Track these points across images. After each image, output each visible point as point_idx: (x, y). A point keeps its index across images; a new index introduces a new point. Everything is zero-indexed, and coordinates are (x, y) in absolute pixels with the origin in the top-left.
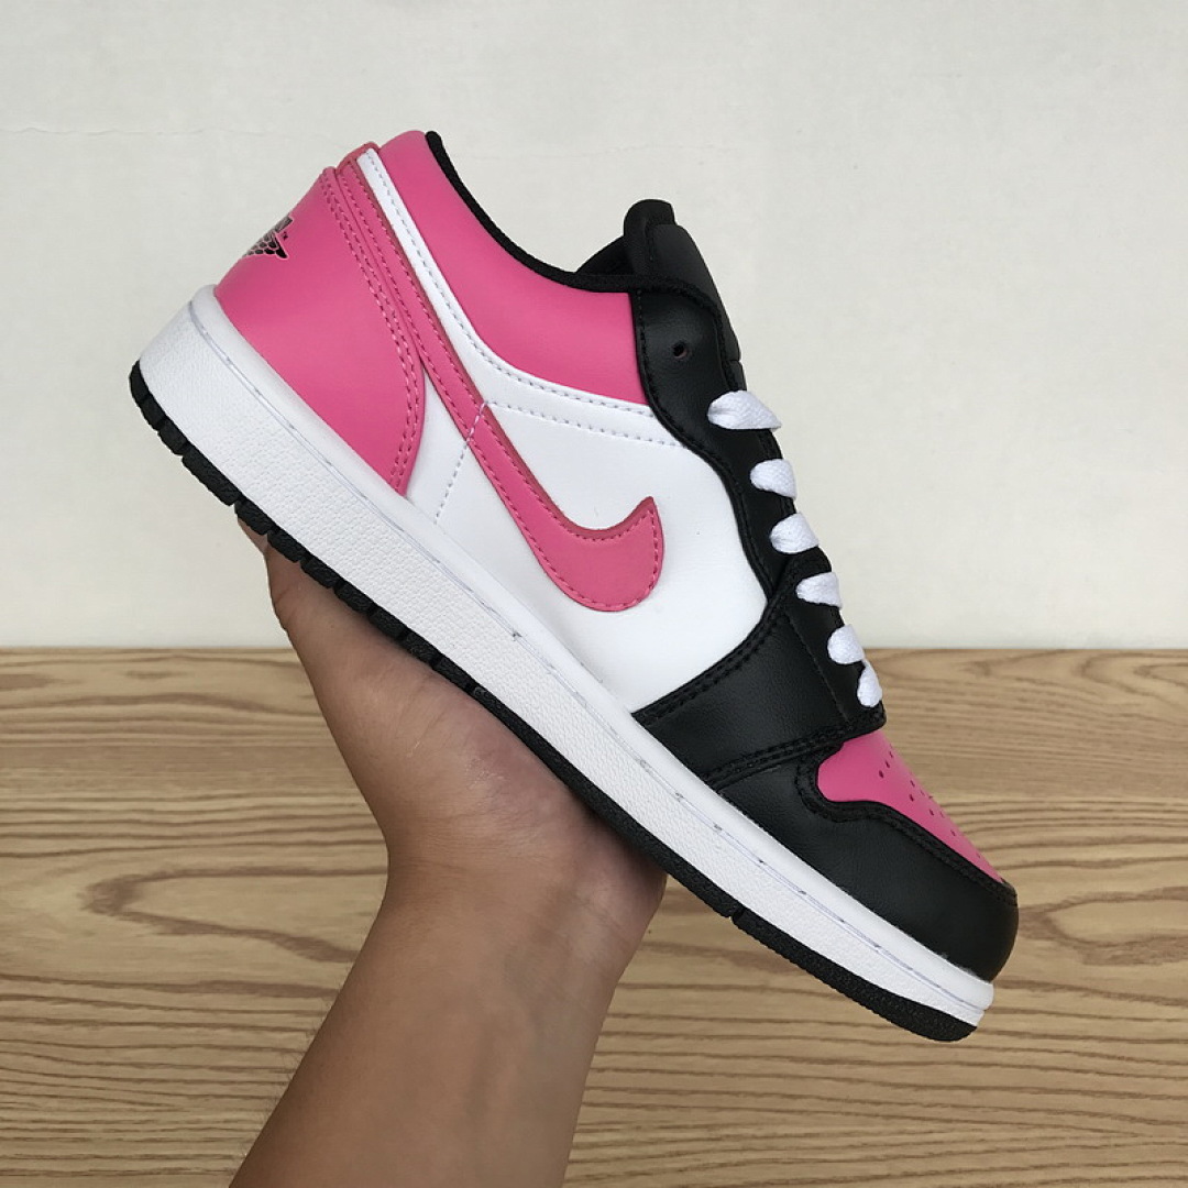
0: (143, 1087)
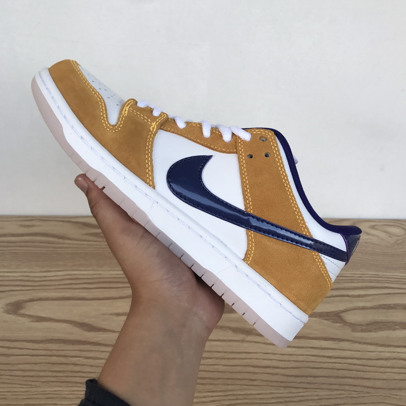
0: (25, 379)
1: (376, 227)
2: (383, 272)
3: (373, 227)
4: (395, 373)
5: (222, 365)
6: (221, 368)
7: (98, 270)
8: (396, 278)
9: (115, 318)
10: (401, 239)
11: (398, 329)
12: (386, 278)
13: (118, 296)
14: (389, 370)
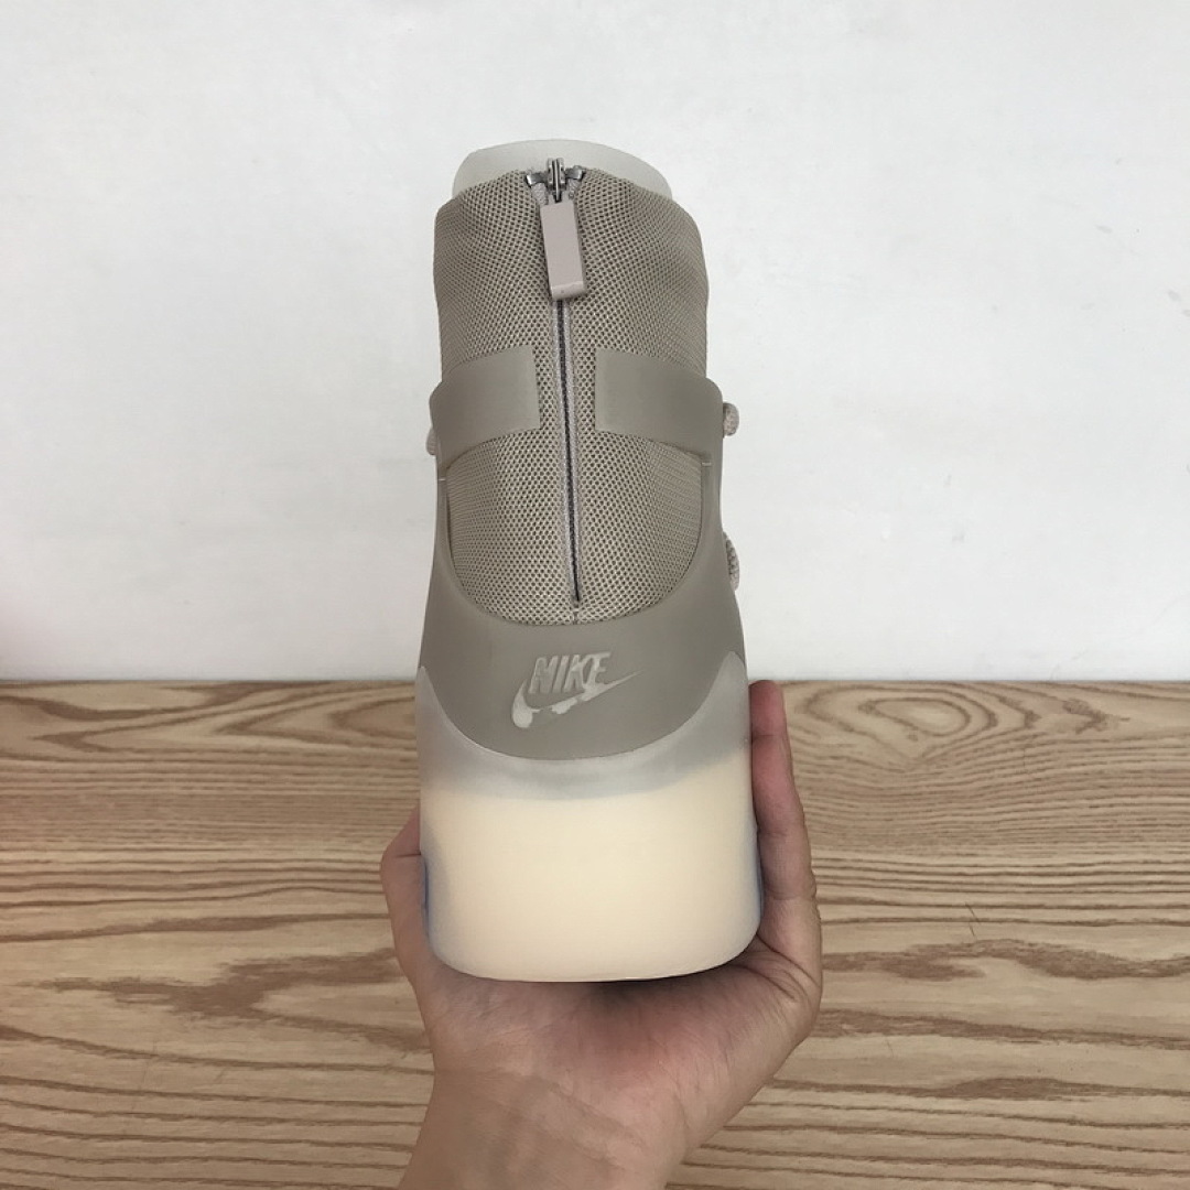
1: (880, 707)
2: (857, 851)
3: (870, 708)
4: (796, 1170)
5: (307, 1141)
6: (304, 1152)
7: (45, 850)
8: (887, 871)
9: (53, 996)
10: (943, 746)
11: (847, 1032)
12: (859, 869)
13: (77, 929)
14: (783, 1161)
